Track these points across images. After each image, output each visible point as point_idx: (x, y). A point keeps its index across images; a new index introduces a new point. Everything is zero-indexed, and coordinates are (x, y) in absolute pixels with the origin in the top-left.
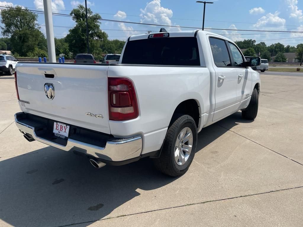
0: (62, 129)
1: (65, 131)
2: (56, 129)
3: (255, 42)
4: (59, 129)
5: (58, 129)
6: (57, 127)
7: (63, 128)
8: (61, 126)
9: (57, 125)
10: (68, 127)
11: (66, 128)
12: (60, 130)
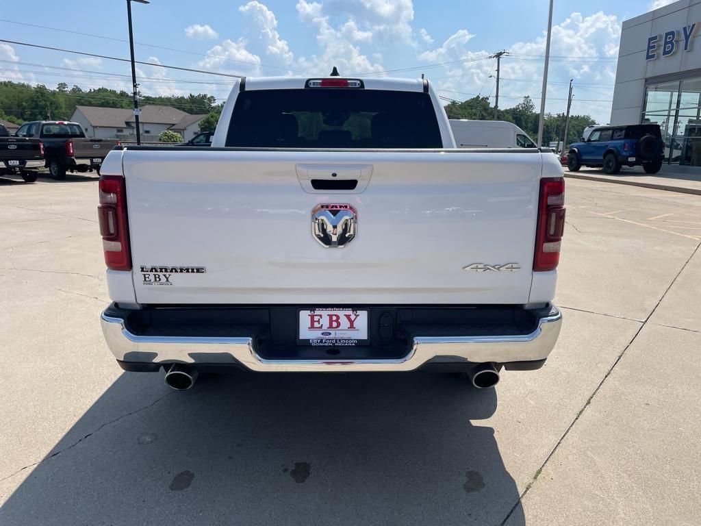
0: (338, 323)
1: (352, 327)
3: (215, 100)
4: (326, 326)
5: (321, 327)
6: (313, 322)
7: (344, 321)
8: (331, 316)
9: (312, 317)
10: (363, 316)
11: (353, 317)
12: (331, 326)
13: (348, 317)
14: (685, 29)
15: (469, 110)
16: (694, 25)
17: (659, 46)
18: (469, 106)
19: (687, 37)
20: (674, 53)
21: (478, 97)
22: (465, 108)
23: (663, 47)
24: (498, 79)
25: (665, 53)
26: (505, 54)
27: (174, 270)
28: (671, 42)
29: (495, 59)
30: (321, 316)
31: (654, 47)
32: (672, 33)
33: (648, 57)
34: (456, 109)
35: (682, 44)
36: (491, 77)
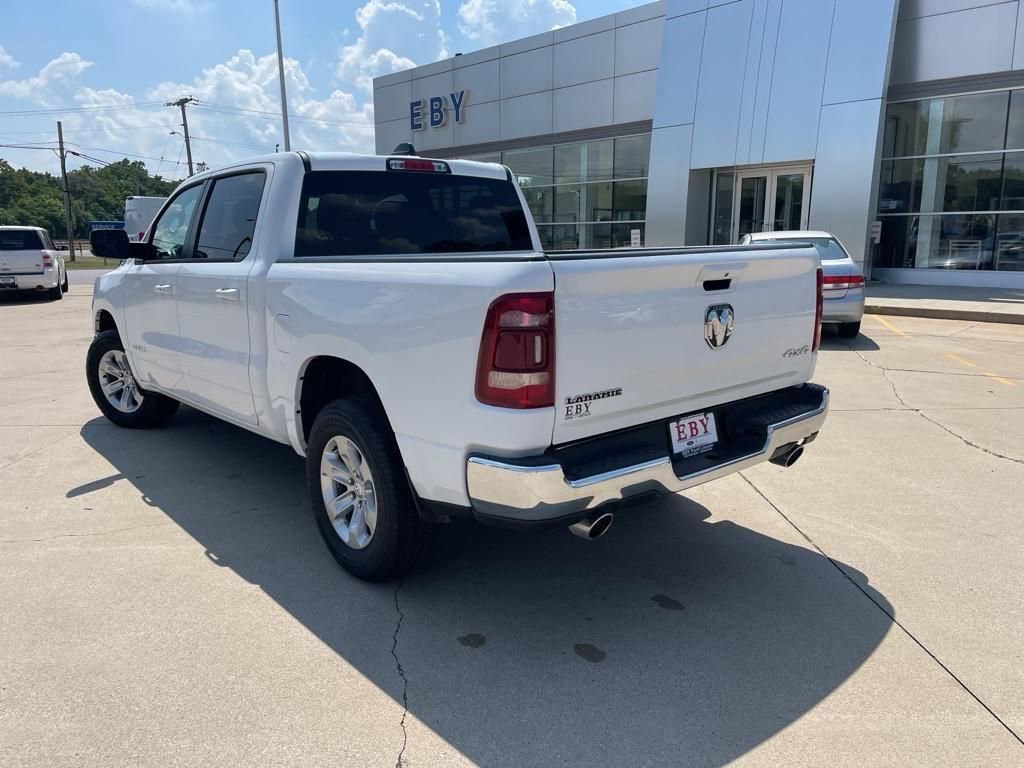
0: (697, 430)
1: (706, 431)
2: (680, 439)
4: (689, 434)
5: (685, 438)
6: (679, 432)
7: (700, 426)
8: (691, 424)
9: (678, 427)
10: (711, 416)
11: (705, 421)
12: (692, 435)
13: (702, 421)
14: (452, 96)
15: (116, 181)
16: (462, 93)
17: (425, 114)
18: (113, 173)
19: (457, 107)
20: (444, 125)
21: (126, 161)
22: (107, 177)
23: (429, 116)
24: (187, 137)
25: (434, 123)
26: (193, 101)
27: (597, 396)
28: (439, 110)
29: (178, 108)
30: (683, 425)
31: (418, 114)
32: (438, 99)
33: (414, 127)
34: (93, 177)
35: (452, 113)
36: (173, 133)
